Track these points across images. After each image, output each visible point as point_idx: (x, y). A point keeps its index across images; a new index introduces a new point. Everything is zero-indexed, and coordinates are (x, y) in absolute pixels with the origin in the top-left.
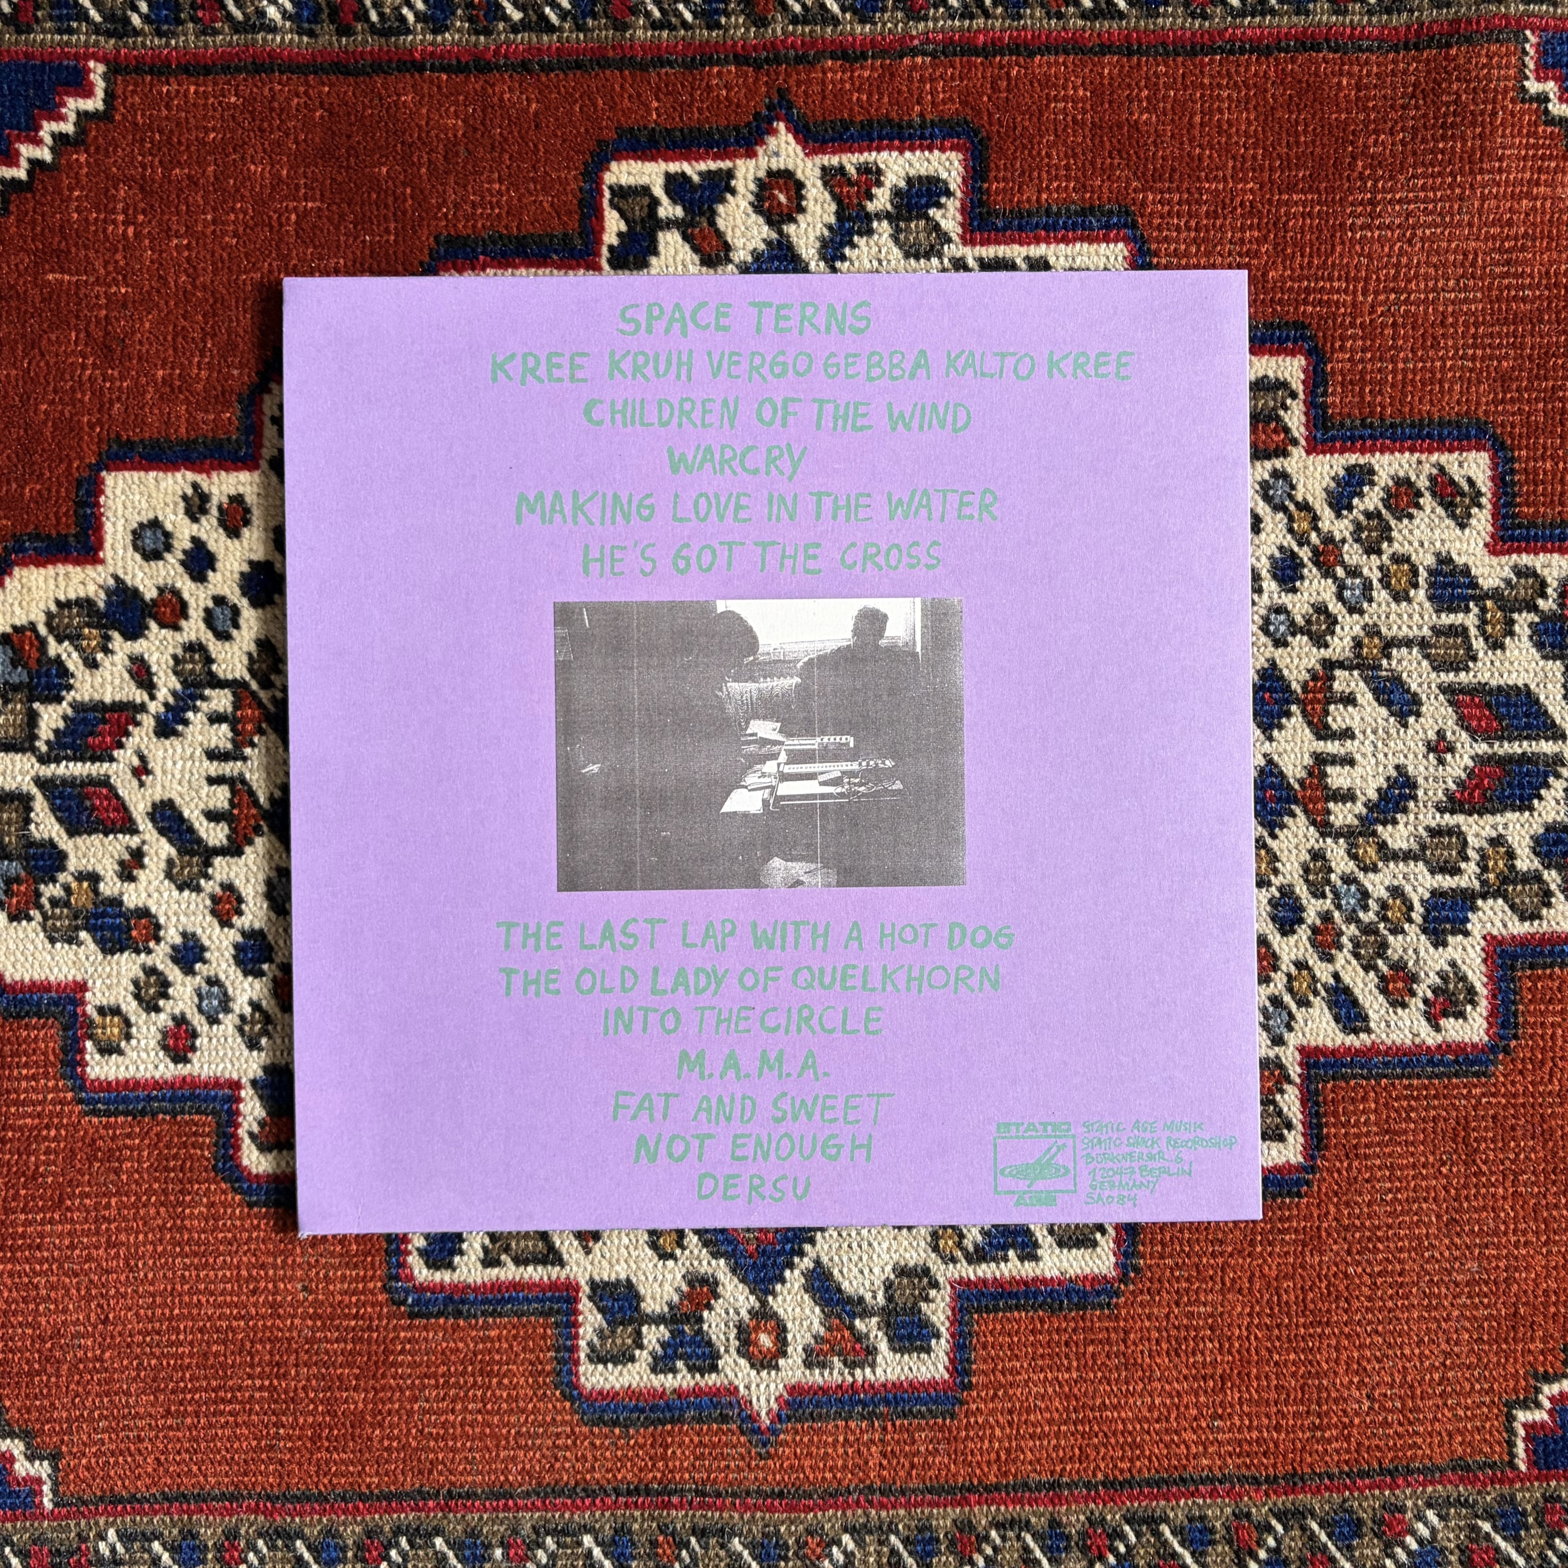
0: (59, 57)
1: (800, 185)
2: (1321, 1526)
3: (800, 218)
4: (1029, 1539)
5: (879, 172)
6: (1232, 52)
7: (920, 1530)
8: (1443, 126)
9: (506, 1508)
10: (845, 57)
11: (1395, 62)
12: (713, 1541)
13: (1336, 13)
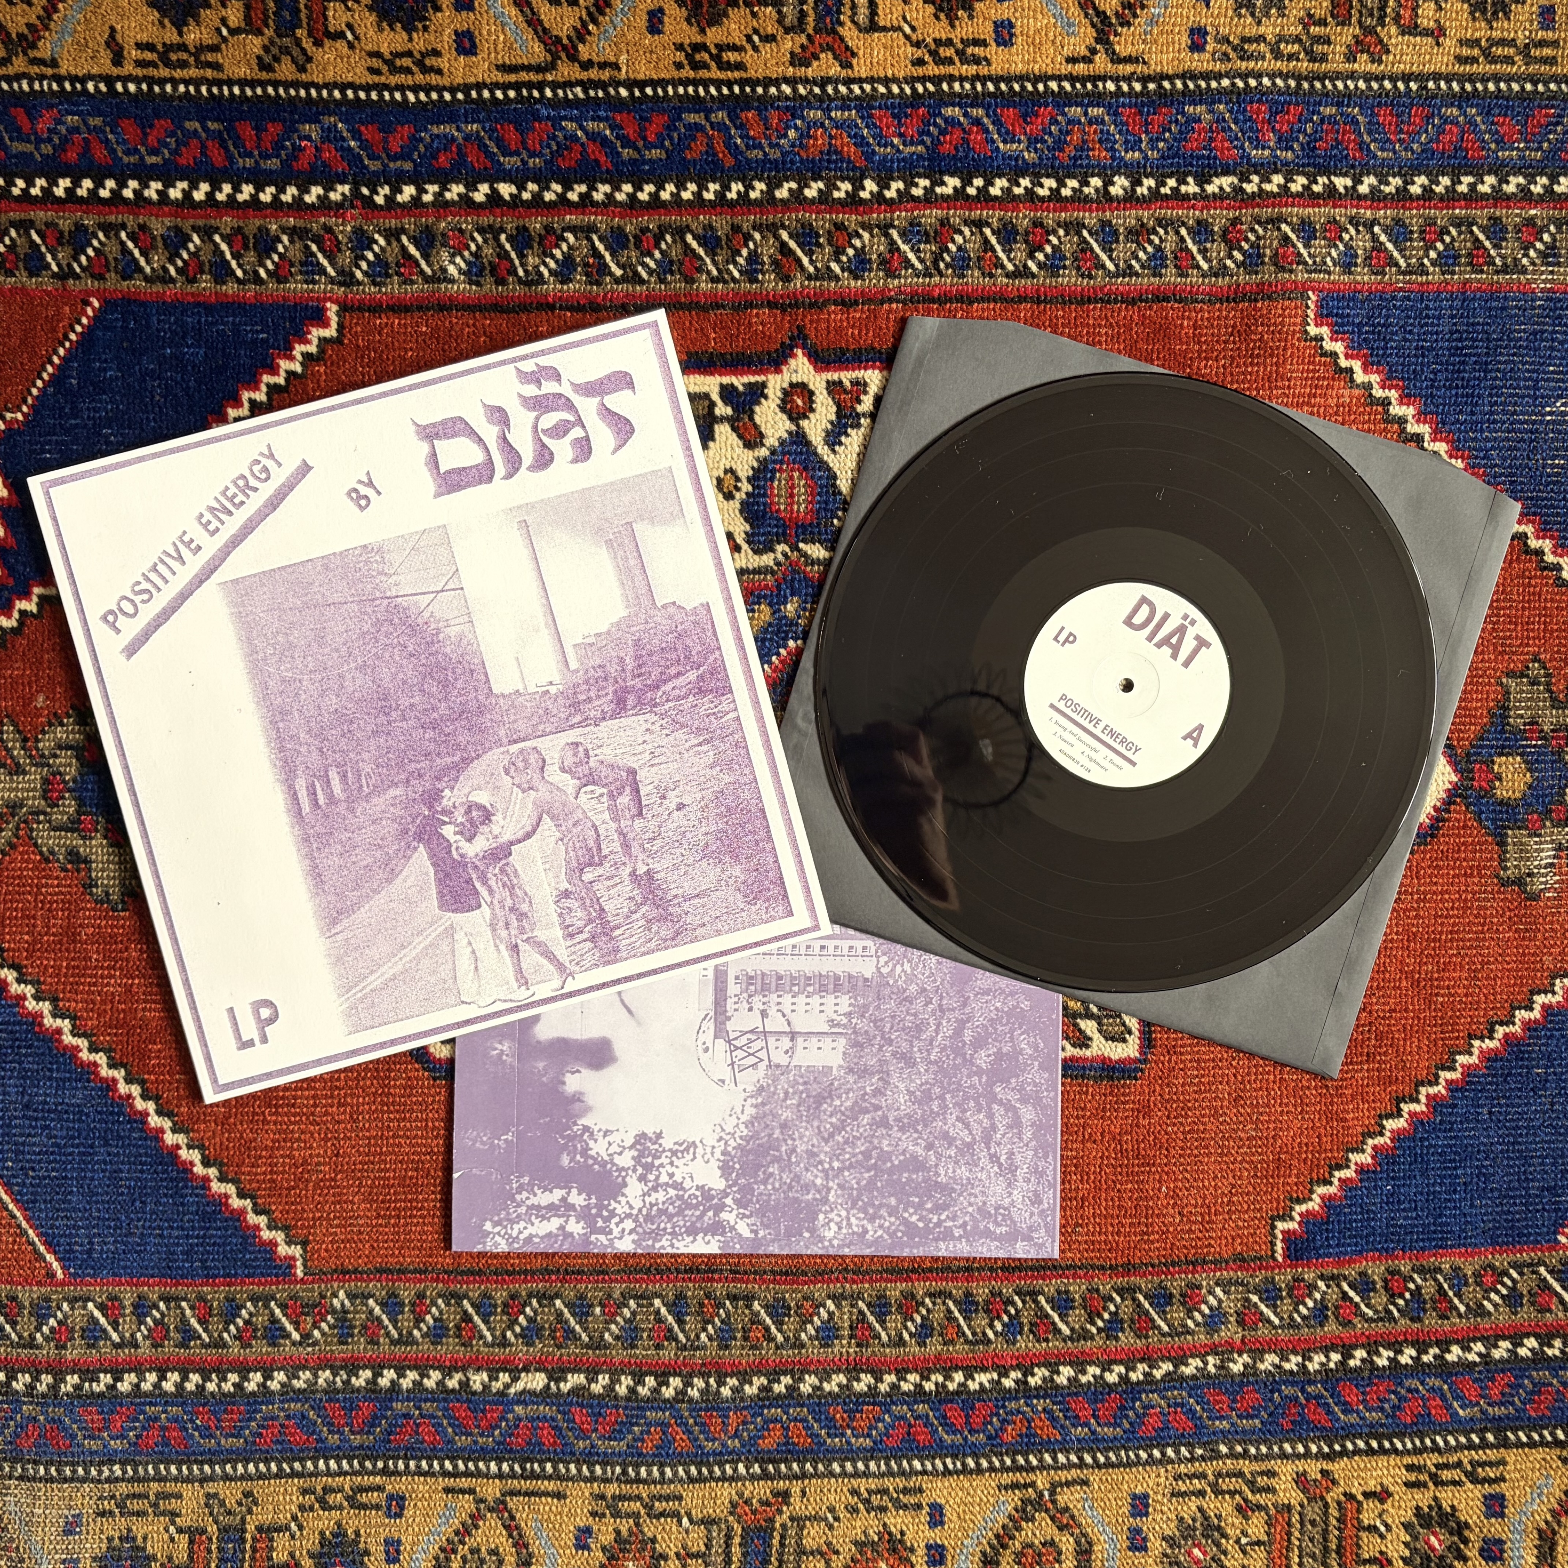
0: (307, 300)
1: (811, 393)
2: (1145, 1298)
3: (811, 416)
4: (951, 1304)
5: (866, 384)
6: (1109, 302)
7: (879, 1298)
8: (1252, 356)
9: (604, 1281)
10: (843, 303)
11: (1219, 310)
12: (741, 1303)
13: (1181, 275)
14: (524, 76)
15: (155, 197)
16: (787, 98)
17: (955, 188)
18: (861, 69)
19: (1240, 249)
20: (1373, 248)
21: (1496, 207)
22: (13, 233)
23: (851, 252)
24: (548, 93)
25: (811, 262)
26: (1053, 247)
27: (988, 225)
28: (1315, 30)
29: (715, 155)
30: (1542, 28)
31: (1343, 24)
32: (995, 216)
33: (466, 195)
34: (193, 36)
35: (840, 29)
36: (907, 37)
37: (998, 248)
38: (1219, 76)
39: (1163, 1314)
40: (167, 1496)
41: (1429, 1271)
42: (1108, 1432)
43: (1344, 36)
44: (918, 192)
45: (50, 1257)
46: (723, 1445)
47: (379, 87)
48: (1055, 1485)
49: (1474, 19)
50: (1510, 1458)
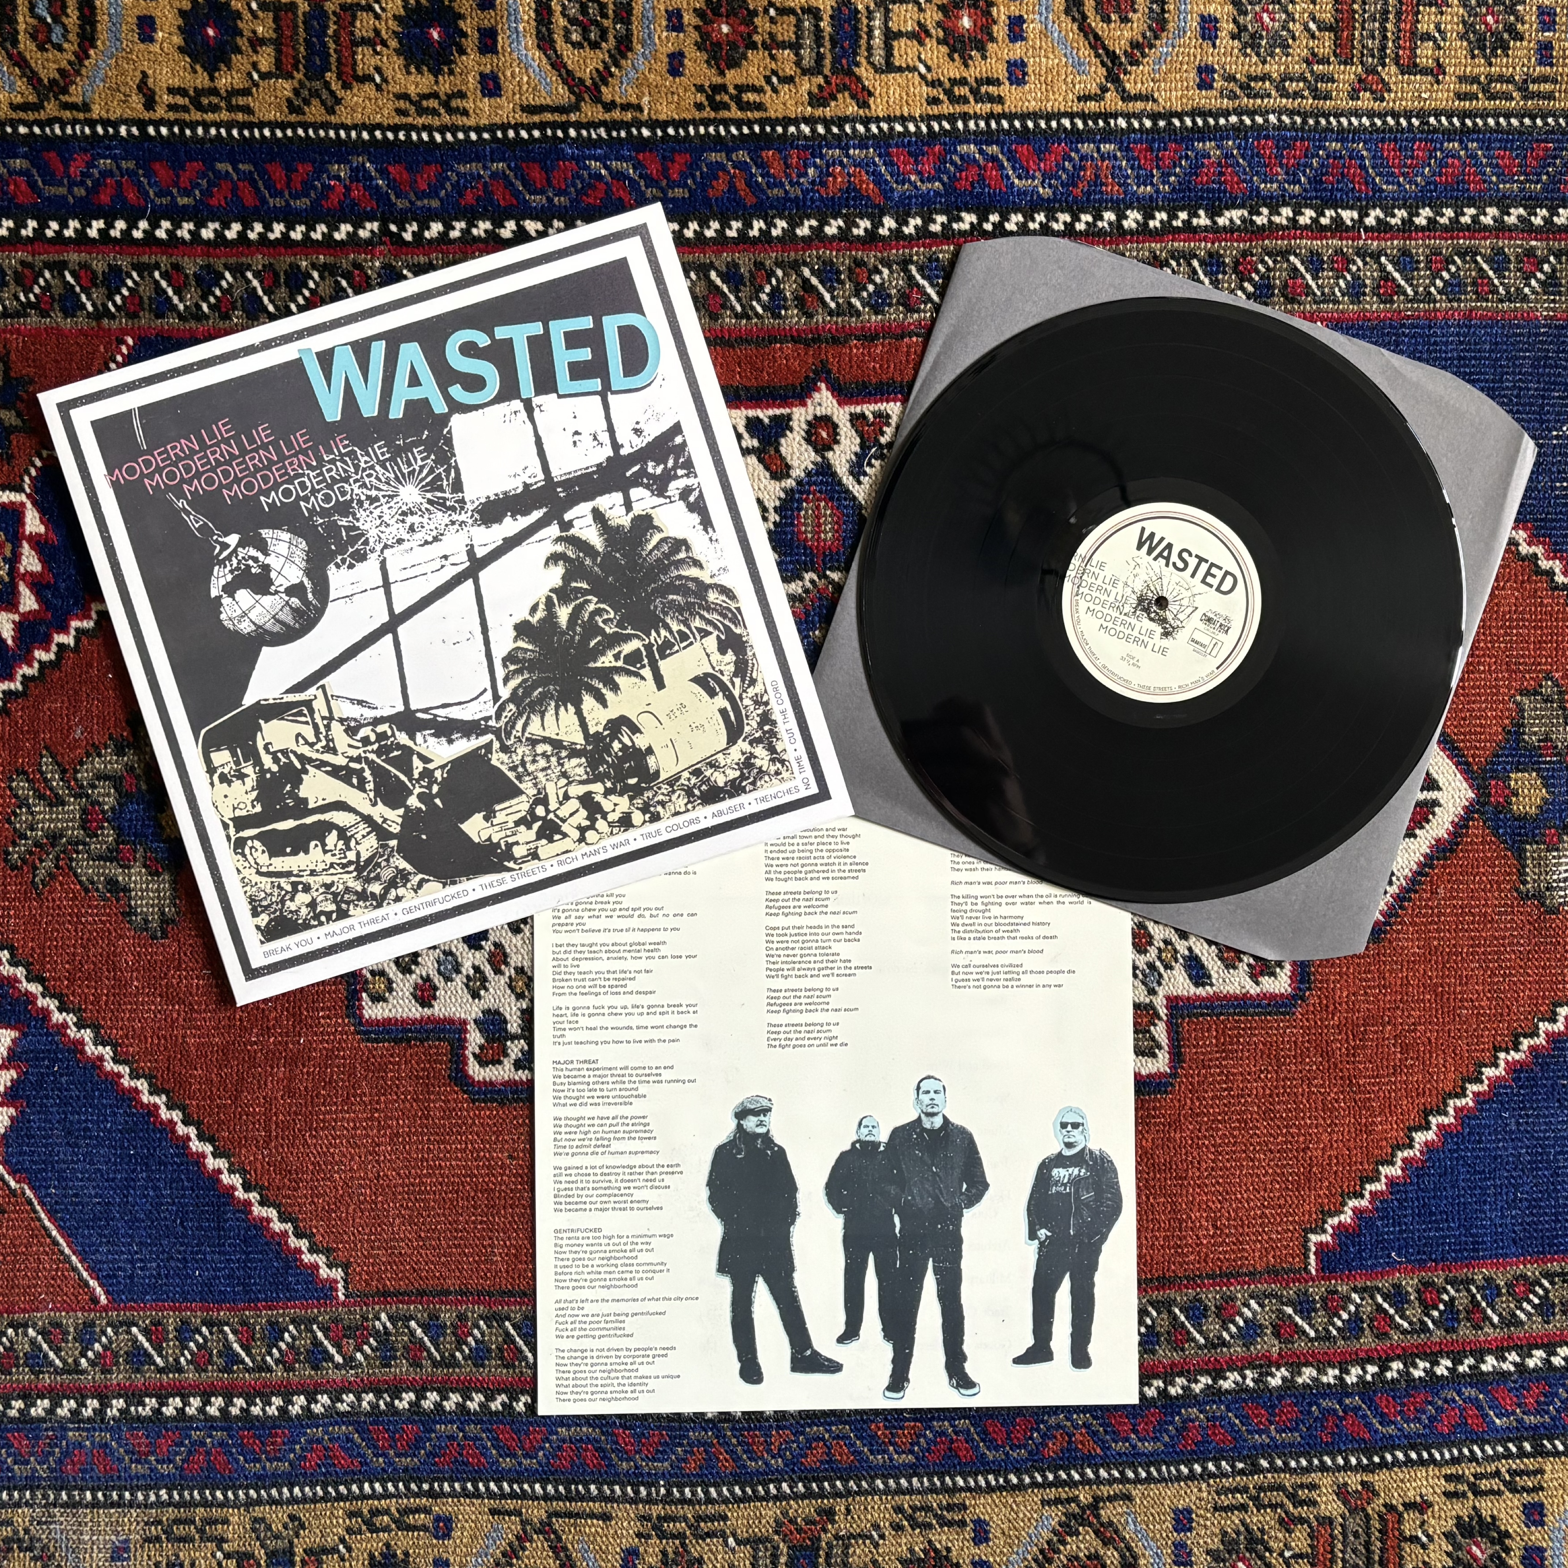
1: (835, 425)
2: (1181, 1310)
3: (836, 447)
5: (887, 416)
10: (864, 338)
14: (548, 117)
15: (187, 236)
16: (806, 137)
17: (972, 224)
18: (878, 108)
19: (1251, 280)
20: (1381, 278)
21: (1498, 238)
22: (47, 275)
23: (871, 288)
24: (572, 132)
25: (833, 297)
29: (737, 193)
30: (1540, 64)
31: (1345, 63)
33: (493, 231)
34: (224, 81)
35: (856, 70)
36: (922, 77)
38: (1226, 114)
39: (1198, 1326)
40: (213, 1522)
41: (1462, 1282)
42: (1149, 1446)
43: (1347, 75)
44: (935, 228)
45: (93, 1283)
46: (766, 1464)
47: (408, 128)
48: (1097, 1499)
49: (1473, 57)
50: (1548, 1468)
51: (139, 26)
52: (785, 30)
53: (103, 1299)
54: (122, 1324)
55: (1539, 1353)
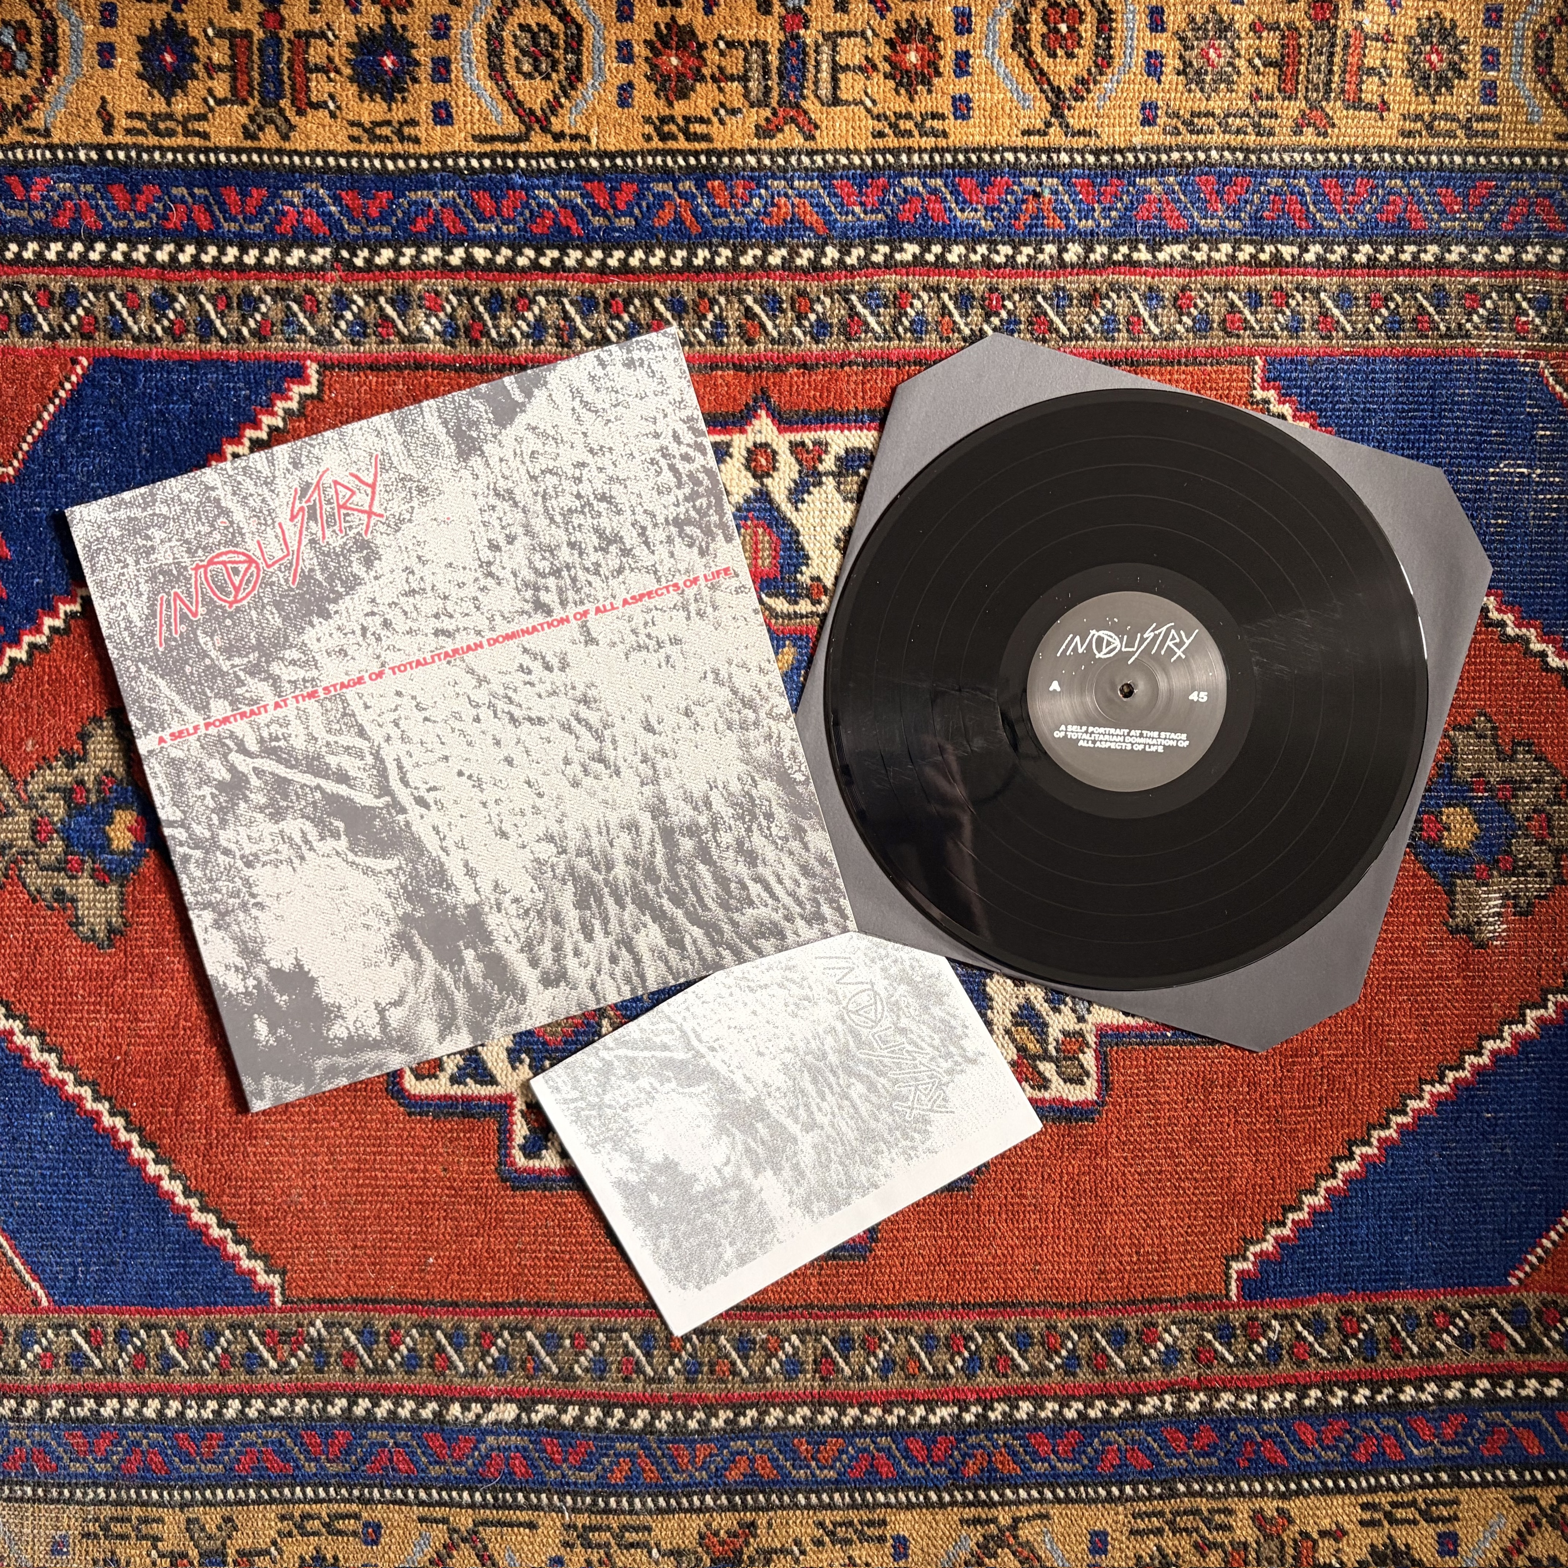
0: (287, 358)
1: (775, 453)
2: (1102, 1335)
3: (775, 474)
4: (912, 1340)
5: (827, 444)
7: (842, 1334)
9: (573, 1314)
10: (805, 366)
11: (1171, 373)
12: (706, 1339)
13: (1133, 339)
14: (499, 146)
15: (142, 259)
16: (753, 169)
17: (914, 256)
18: (823, 141)
19: (1189, 314)
20: (1320, 314)
21: (1439, 274)
22: (6, 295)
23: (813, 317)
24: (522, 163)
25: (776, 326)
26: (1009, 313)
27: (945, 290)
28: (1263, 104)
29: (683, 222)
30: (1484, 103)
31: (1290, 98)
32: (951, 283)
33: (442, 258)
34: (180, 106)
35: (803, 103)
36: (868, 110)
37: (956, 313)
38: (1169, 150)
39: (1119, 1351)
40: (149, 1521)
41: (1381, 1311)
42: (1067, 1467)
43: (1294, 109)
44: (877, 258)
45: (35, 1285)
46: (691, 1476)
47: (359, 155)
48: (1016, 1520)
49: (1418, 94)
50: (1464, 1497)
51: (99, 53)
52: (734, 63)
53: (45, 1302)
54: (60, 1326)
55: (1458, 1385)
